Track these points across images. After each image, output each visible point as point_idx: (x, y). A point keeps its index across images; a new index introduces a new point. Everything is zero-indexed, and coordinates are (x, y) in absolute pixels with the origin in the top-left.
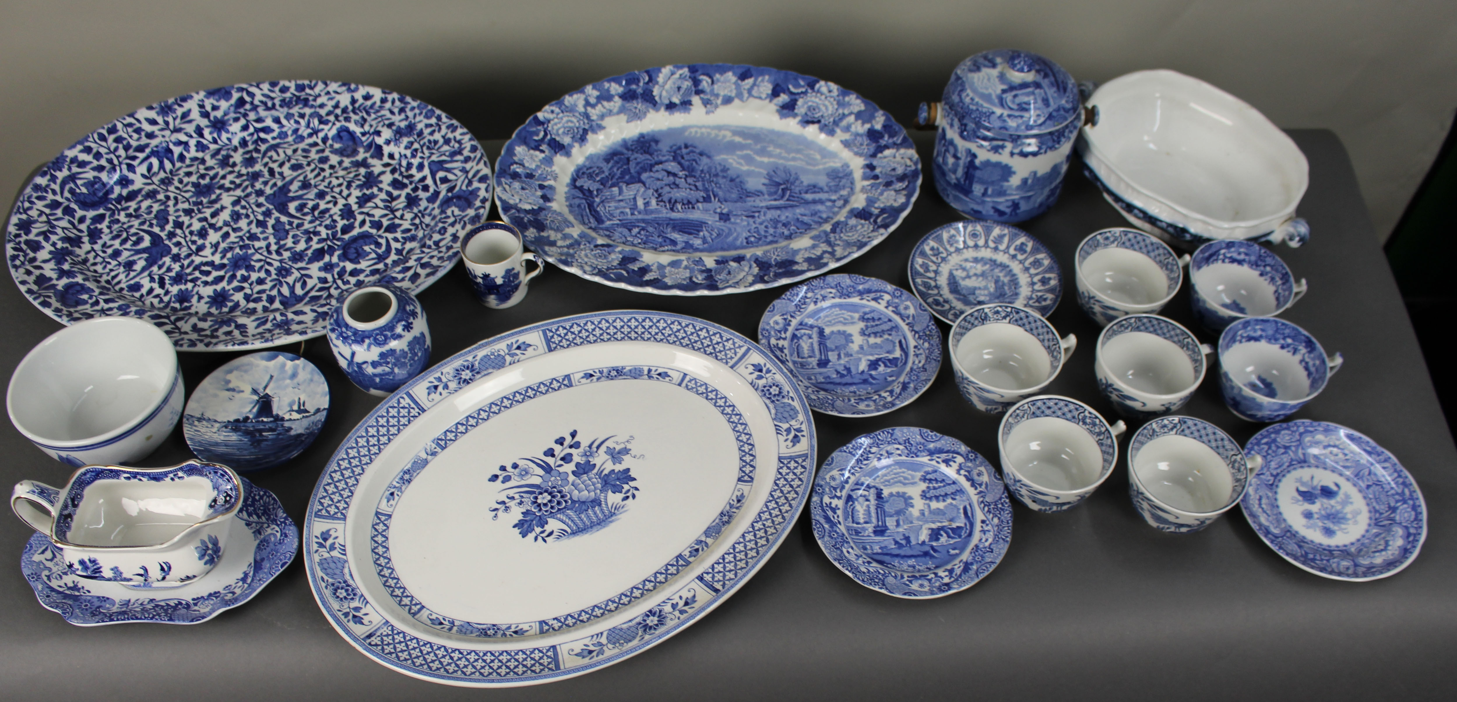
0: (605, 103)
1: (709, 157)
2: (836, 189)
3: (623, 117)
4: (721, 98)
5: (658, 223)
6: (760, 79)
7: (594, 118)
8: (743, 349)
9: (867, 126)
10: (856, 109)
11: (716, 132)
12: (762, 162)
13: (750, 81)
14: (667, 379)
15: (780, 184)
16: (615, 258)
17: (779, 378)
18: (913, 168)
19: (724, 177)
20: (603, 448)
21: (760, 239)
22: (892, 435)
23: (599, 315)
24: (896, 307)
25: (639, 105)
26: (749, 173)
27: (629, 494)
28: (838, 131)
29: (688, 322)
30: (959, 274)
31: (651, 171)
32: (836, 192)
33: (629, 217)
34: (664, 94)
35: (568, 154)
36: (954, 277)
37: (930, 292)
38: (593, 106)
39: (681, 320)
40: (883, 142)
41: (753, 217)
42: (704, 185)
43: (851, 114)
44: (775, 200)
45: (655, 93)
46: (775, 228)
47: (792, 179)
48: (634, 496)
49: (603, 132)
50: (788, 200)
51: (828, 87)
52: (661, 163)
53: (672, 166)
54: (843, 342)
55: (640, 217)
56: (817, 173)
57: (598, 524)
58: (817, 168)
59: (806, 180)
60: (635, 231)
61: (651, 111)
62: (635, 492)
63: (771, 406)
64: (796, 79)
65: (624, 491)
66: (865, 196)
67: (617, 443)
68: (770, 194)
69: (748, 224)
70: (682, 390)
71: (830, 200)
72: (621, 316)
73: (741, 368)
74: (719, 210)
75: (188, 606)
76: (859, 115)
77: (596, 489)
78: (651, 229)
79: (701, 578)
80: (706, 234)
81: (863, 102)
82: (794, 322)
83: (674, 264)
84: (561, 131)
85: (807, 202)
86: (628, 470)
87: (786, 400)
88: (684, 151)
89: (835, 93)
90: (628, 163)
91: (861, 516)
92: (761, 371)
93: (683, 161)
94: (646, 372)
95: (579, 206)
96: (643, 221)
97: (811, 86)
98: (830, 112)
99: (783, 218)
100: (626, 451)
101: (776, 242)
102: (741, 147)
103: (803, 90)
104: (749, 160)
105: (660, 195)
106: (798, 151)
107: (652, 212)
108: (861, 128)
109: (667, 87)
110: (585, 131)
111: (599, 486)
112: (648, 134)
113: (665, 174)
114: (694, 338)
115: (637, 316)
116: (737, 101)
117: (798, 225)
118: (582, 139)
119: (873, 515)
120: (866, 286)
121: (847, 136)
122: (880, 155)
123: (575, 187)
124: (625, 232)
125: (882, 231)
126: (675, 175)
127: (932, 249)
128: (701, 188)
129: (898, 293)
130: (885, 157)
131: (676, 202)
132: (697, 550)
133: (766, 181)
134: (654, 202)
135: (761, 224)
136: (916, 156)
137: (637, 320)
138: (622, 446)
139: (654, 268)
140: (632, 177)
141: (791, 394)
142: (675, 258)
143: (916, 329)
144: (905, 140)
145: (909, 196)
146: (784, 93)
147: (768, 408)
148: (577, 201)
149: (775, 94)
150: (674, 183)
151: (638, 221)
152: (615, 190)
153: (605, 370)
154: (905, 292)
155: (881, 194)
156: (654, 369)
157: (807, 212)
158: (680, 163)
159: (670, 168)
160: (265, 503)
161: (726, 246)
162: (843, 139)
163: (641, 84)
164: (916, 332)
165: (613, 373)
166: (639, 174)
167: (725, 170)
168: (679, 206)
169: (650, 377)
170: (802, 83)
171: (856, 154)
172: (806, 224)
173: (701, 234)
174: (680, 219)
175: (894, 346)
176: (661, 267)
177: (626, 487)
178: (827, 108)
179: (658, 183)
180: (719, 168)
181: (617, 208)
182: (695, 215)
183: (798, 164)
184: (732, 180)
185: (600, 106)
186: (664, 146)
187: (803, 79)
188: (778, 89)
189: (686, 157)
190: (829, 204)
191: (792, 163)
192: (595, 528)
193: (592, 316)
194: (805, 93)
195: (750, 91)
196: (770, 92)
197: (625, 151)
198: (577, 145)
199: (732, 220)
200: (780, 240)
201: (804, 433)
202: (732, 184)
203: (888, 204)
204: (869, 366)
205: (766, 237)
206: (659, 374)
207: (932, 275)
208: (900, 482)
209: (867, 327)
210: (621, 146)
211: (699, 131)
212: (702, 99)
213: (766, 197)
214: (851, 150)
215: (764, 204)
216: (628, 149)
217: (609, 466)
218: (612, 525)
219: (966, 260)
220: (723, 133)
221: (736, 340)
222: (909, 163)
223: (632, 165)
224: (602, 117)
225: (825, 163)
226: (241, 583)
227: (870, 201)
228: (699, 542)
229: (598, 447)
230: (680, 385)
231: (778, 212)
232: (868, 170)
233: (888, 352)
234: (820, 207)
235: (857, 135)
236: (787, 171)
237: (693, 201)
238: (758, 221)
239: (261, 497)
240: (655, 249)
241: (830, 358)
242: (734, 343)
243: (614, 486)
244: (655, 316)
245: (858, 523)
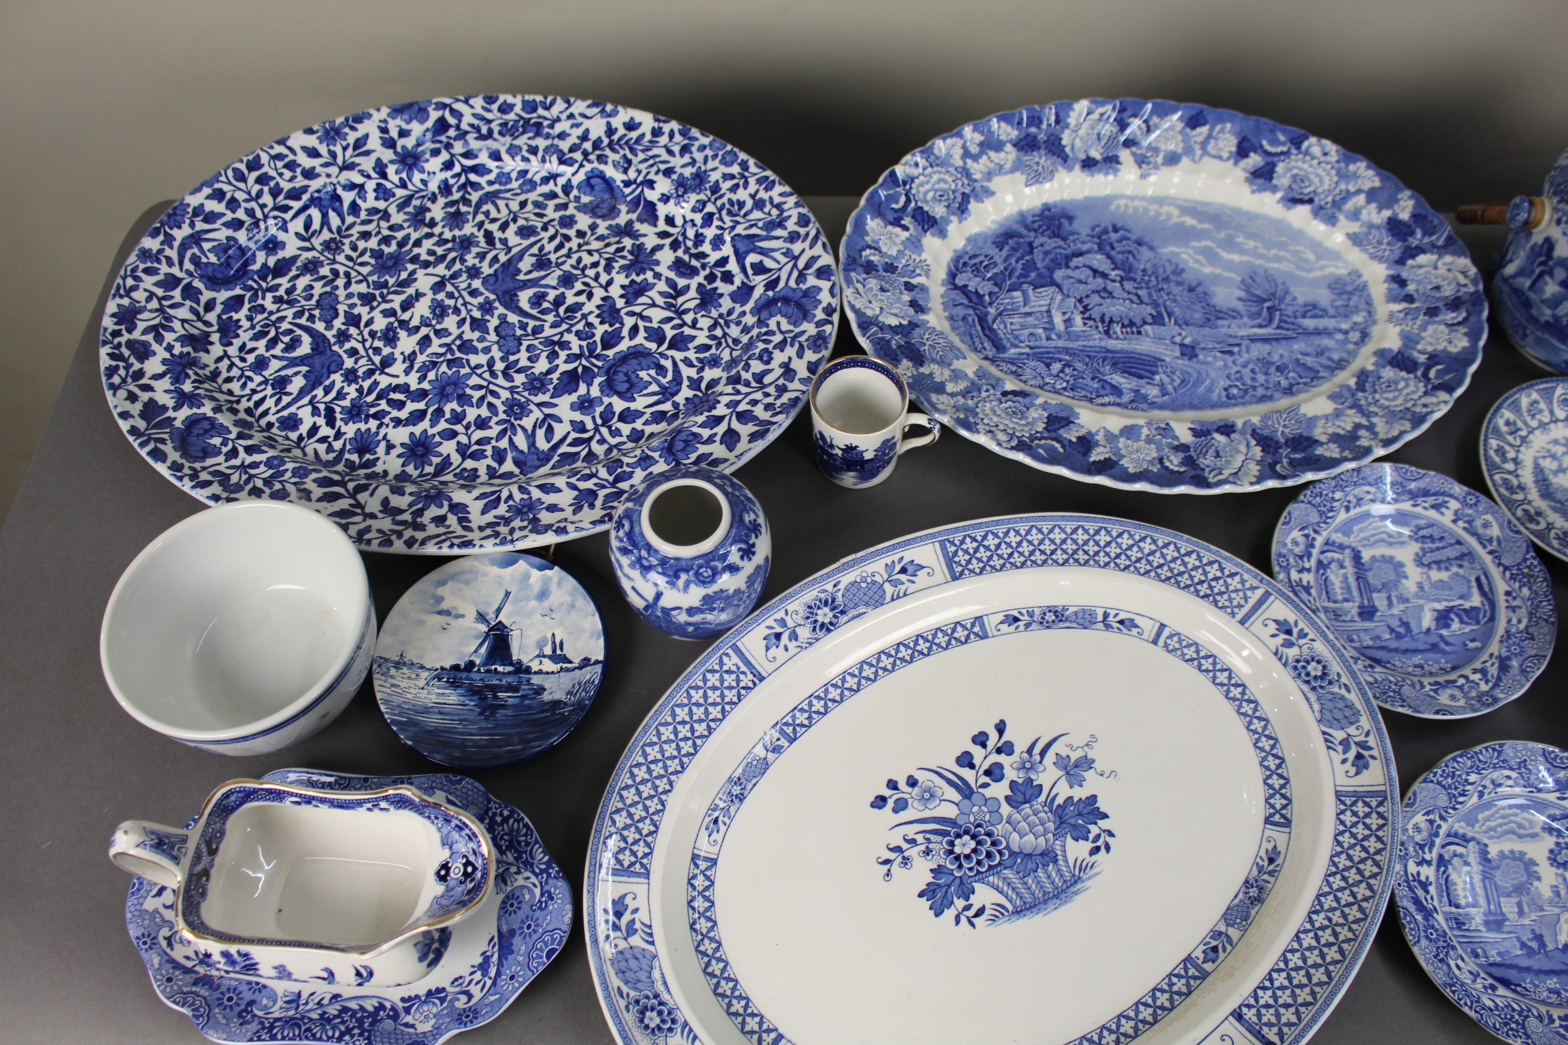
0: (992, 154)
1: (1151, 248)
2: (1346, 312)
3: (1019, 178)
4: (1161, 155)
5: (1089, 355)
6: (1218, 128)
7: (977, 176)
8: (1259, 593)
9: (1387, 213)
10: (1367, 186)
11: (1156, 207)
12: (1232, 261)
13: (1204, 130)
14: (1135, 631)
15: (1263, 301)
16: (1037, 418)
17: (1320, 647)
18: (1472, 289)
19: (1179, 284)
20: (1050, 757)
21: (1246, 392)
22: (1500, 753)
23: (1027, 520)
24: (1469, 522)
25: (1041, 159)
26: (1216, 279)
27: (1100, 843)
28: (1341, 218)
29: (1167, 539)
30: (1548, 464)
31: (1067, 267)
32: (1346, 316)
33: (1044, 342)
34: (1078, 143)
35: (943, 234)
36: (1542, 471)
37: (1515, 497)
38: (975, 158)
39: (1156, 536)
40: (1414, 242)
41: (1231, 353)
42: (1150, 295)
43: (1359, 192)
44: (1260, 326)
45: (1064, 142)
46: (1266, 374)
47: (1279, 293)
48: (1108, 848)
49: (991, 199)
50: (1278, 327)
51: (1323, 147)
52: (1081, 254)
53: (1098, 261)
54: (1392, 576)
55: (1061, 343)
56: (1314, 283)
57: (1056, 896)
58: (1312, 275)
59: (1301, 295)
60: (1056, 367)
61: (1060, 169)
62: (1110, 840)
63: (1312, 696)
64: (1272, 131)
65: (1091, 836)
66: (1398, 329)
67: (1071, 747)
68: (1252, 316)
69: (1226, 366)
70: (1158, 651)
71: (1340, 331)
72: (1062, 524)
73: (1256, 624)
74: (1178, 339)
75: (395, 1015)
76: (1372, 195)
77: (1046, 832)
78: (1079, 366)
79: (1238, 1015)
80: (1164, 376)
81: (1378, 174)
82: (1319, 541)
83: (1129, 432)
84: (930, 196)
85: (1307, 333)
86: (1093, 798)
87: (1335, 689)
88: (1113, 236)
89: (1334, 157)
90: (1032, 253)
91: (1463, 895)
92: (1289, 632)
93: (1113, 253)
94: (1100, 618)
95: (964, 319)
96: (1067, 350)
97: (1297, 143)
98: (1326, 187)
99: (1275, 357)
100: (1086, 763)
101: (1270, 398)
102: (1199, 235)
103: (1285, 149)
104: (1212, 257)
105: (1086, 309)
106: (1281, 246)
107: (1077, 337)
108: (1376, 215)
109: (1082, 132)
110: (966, 198)
111: (1051, 826)
112: (1056, 205)
113: (1090, 273)
114: (1177, 567)
115: (1087, 525)
116: (1185, 161)
117: (1299, 369)
118: (962, 210)
119: (1480, 891)
120: (1421, 484)
121: (1355, 227)
122: (1410, 262)
123: (956, 287)
124: (1041, 367)
125: (1443, 396)
126: (1104, 276)
127: (1508, 423)
128: (1146, 300)
129: (1471, 500)
130: (1420, 267)
131: (1111, 321)
132: (1215, 949)
133: (1242, 294)
134: (1078, 319)
135: (1245, 366)
136: (1473, 271)
137: (1086, 531)
138: (1079, 753)
139: (1100, 437)
140: (1040, 275)
141: (1344, 680)
142: (1129, 422)
143: (1504, 561)
144: (1450, 240)
145: (1474, 336)
146: (1255, 152)
147: (1307, 699)
148: (961, 311)
149: (1242, 152)
150: (1105, 289)
151: (1059, 350)
152: (1017, 294)
153: (1037, 612)
154: (1482, 498)
155: (1424, 328)
156: (1113, 613)
157: (1309, 349)
158: (1109, 256)
159: (1095, 264)
160: (511, 830)
161: (1196, 402)
162: (1351, 231)
163: (1044, 126)
164: (1506, 568)
165: (1050, 617)
166: (1051, 271)
167: (1179, 271)
168: (1117, 329)
169: (1108, 627)
170: (1282, 138)
171: (1373, 257)
172: (1310, 369)
173: (1157, 377)
174: (1122, 351)
175: (1470, 587)
176: (1111, 438)
177: (1094, 830)
178: (1321, 181)
179: (1082, 287)
180: (1169, 269)
181: (1023, 327)
182: (1144, 345)
183: (1283, 266)
184: (1191, 290)
185: (985, 157)
186: (1082, 227)
187: (1284, 132)
188: (1246, 144)
189: (1118, 247)
190: (1339, 336)
191: (1275, 265)
192: (1051, 905)
193: (1016, 521)
194: (1287, 154)
195: (1204, 145)
196: (1234, 149)
197: (1025, 232)
198: (954, 219)
199: (1201, 357)
200: (1277, 395)
201: (1374, 753)
202: (1192, 294)
203: (1440, 347)
204: (1437, 619)
205: (1254, 388)
206: (1121, 622)
207: (1510, 466)
208: (1513, 832)
209: (1424, 552)
210: (1018, 222)
211: (1131, 204)
212: (1133, 154)
213: (1246, 320)
214: (1365, 251)
215: (1243, 332)
216: (1027, 227)
217: (1063, 791)
218: (1078, 899)
219: (1556, 442)
220: (1166, 209)
221: (1246, 576)
222: (1462, 280)
223: (1038, 255)
224: (989, 175)
225: (1322, 268)
226: (478, 976)
227: (1409, 340)
228: (1217, 934)
229: (1043, 753)
230: (1155, 642)
231: (1267, 347)
232: (1395, 286)
233: (1461, 597)
234: (1326, 342)
235: (1371, 226)
236: (1269, 278)
237: (1138, 321)
238: (1240, 361)
239: (506, 820)
240: (1091, 400)
241: (1377, 603)
242: (1243, 582)
243: (1075, 826)
244: (1115, 525)
245: (1457, 906)
